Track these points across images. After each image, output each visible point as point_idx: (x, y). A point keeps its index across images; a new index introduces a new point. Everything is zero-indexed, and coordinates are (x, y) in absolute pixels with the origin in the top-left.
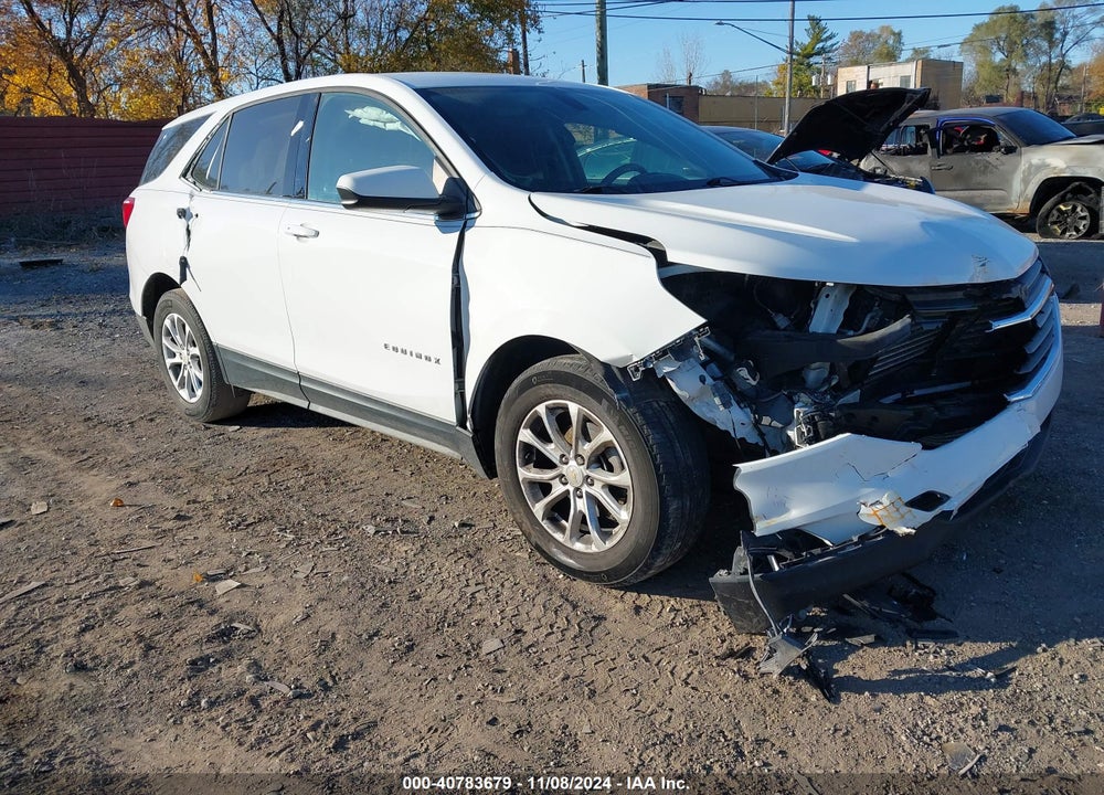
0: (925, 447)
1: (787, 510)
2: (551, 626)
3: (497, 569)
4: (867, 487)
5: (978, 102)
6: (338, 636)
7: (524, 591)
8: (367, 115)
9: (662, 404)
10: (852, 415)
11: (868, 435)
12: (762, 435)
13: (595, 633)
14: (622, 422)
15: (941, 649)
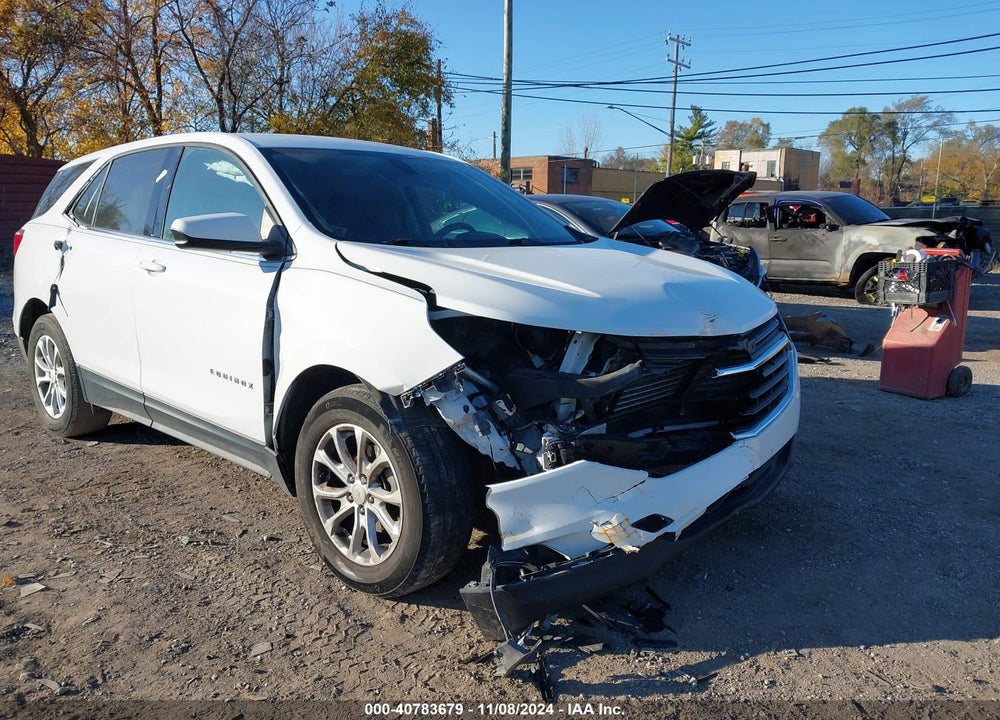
0: (653, 475)
1: (530, 528)
2: (321, 632)
3: (287, 580)
4: (599, 509)
5: (832, 186)
6: (121, 638)
7: (306, 600)
8: (222, 168)
9: (433, 430)
10: (591, 445)
11: (601, 462)
12: (518, 460)
13: (359, 639)
14: (395, 445)
15: (658, 656)
